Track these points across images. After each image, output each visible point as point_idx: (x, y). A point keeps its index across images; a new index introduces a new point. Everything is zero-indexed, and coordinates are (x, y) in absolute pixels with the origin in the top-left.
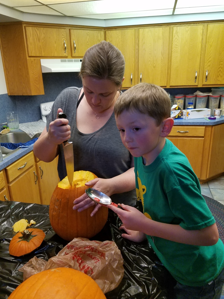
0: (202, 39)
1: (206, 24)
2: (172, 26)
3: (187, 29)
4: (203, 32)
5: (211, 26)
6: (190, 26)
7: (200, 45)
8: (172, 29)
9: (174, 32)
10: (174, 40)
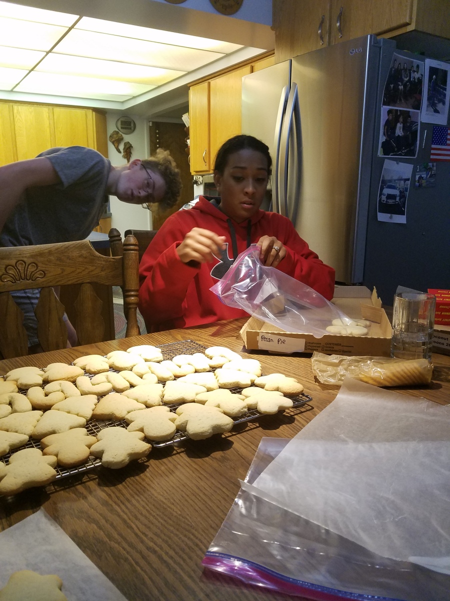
0: (50, 123)
1: (51, 108)
2: (11, 104)
3: (30, 110)
4: (49, 117)
5: (57, 110)
6: (33, 108)
7: (48, 130)
8: (11, 107)
9: (15, 111)
10: (16, 120)
